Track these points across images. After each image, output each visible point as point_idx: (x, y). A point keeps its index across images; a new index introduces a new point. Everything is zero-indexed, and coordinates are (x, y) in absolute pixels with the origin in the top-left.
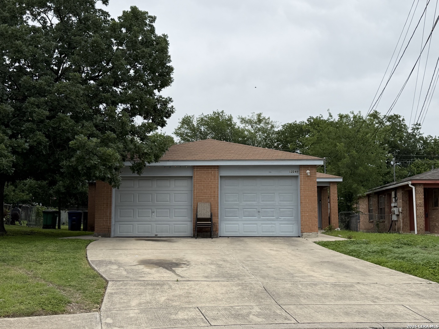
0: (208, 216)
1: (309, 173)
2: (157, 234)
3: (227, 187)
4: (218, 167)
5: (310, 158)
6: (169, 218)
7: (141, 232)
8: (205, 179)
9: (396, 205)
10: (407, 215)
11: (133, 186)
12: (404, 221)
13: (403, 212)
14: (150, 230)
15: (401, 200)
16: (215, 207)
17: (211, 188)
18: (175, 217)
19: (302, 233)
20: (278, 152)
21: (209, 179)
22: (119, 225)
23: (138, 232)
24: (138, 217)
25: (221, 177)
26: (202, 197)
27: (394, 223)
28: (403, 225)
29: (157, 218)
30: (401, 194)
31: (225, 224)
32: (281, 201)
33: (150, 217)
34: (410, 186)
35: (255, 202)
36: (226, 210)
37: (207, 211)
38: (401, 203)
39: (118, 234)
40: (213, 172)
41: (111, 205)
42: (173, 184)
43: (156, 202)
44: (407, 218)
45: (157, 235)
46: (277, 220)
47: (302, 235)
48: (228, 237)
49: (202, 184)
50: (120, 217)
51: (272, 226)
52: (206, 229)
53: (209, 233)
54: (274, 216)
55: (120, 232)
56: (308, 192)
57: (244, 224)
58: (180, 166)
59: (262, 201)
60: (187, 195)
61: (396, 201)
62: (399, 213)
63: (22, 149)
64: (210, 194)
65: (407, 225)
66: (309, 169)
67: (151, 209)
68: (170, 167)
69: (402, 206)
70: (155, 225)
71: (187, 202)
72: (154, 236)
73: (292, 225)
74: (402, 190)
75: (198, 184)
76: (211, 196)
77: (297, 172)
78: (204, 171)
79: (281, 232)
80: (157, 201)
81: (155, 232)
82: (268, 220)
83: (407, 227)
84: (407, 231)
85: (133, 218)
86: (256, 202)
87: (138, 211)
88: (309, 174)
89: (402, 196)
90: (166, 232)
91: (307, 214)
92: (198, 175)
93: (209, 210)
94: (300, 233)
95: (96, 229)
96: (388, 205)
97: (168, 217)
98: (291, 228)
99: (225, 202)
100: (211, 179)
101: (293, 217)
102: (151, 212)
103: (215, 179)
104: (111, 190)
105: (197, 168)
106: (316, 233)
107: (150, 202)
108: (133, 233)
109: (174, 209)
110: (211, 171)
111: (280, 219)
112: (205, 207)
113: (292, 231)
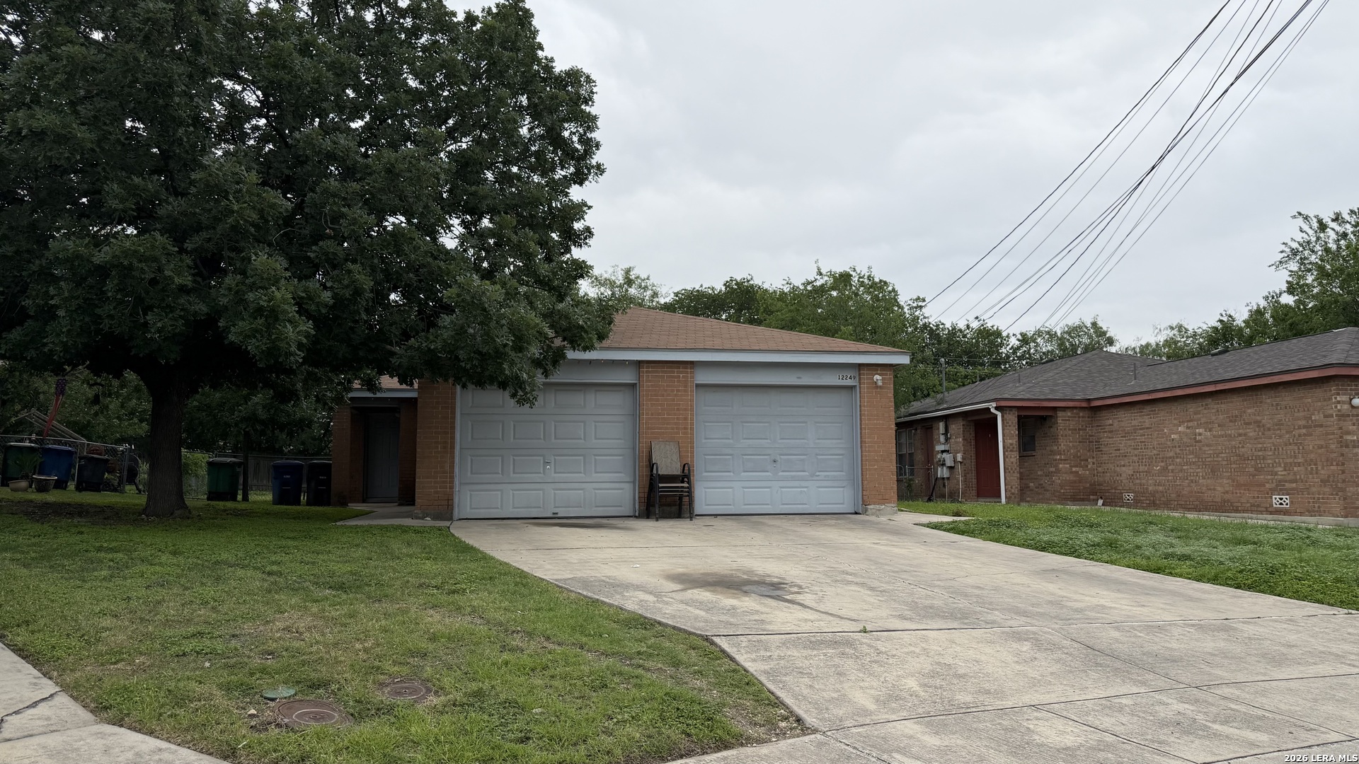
0: (675, 470)
1: (878, 381)
2: (556, 510)
3: (708, 408)
4: (692, 364)
6: (583, 475)
7: (521, 508)
8: (666, 391)
9: (947, 447)
10: (971, 467)
11: (501, 403)
12: (966, 479)
13: (965, 462)
14: (541, 502)
15: (961, 439)
16: (688, 452)
17: (678, 409)
18: (596, 472)
19: (866, 505)
21: (672, 391)
22: (469, 493)
23: (514, 508)
24: (514, 473)
25: (698, 386)
26: (660, 428)
27: (940, 483)
28: (965, 487)
29: (555, 475)
30: (962, 427)
31: (707, 488)
32: (819, 439)
33: (540, 473)
34: (993, 410)
35: (766, 441)
36: (707, 457)
37: (672, 460)
38: (961, 444)
39: (468, 512)
40: (681, 375)
41: (453, 447)
42: (592, 400)
43: (553, 440)
44: (971, 473)
45: (557, 513)
46: (811, 478)
47: (866, 510)
48: (716, 515)
49: (658, 400)
50: (472, 473)
51: (801, 491)
52: (669, 500)
53: (675, 509)
54: (805, 471)
55: (471, 508)
56: (878, 420)
57: (743, 488)
58: (613, 361)
59: (781, 439)
60: (622, 424)
61: (947, 440)
62: (955, 463)
63: (318, 304)
64: (676, 424)
65: (972, 487)
66: (879, 372)
67: (543, 456)
68: (590, 363)
69: (964, 450)
70: (553, 491)
71: (622, 441)
72: (550, 515)
73: (842, 489)
74: (964, 420)
75: (650, 400)
76: (677, 428)
77: (853, 379)
78: (663, 372)
79: (821, 504)
80: (556, 439)
81: (553, 506)
82: (793, 479)
83: (972, 490)
84: (971, 499)
85: (501, 475)
86: (769, 441)
87: (514, 460)
89: (963, 431)
90: (577, 507)
91: (876, 467)
92: (649, 381)
93: (675, 457)
94: (860, 505)
95: (418, 501)
96: (923, 449)
97: (581, 473)
98: (840, 496)
99: (704, 441)
100: (678, 391)
101: (844, 473)
102: (542, 462)
103: (685, 391)
104: (454, 413)
105: (648, 367)
106: (893, 505)
107: (540, 439)
108: (502, 508)
109: (595, 455)
110: (678, 372)
111: (818, 476)
112: (668, 452)
113: (842, 502)
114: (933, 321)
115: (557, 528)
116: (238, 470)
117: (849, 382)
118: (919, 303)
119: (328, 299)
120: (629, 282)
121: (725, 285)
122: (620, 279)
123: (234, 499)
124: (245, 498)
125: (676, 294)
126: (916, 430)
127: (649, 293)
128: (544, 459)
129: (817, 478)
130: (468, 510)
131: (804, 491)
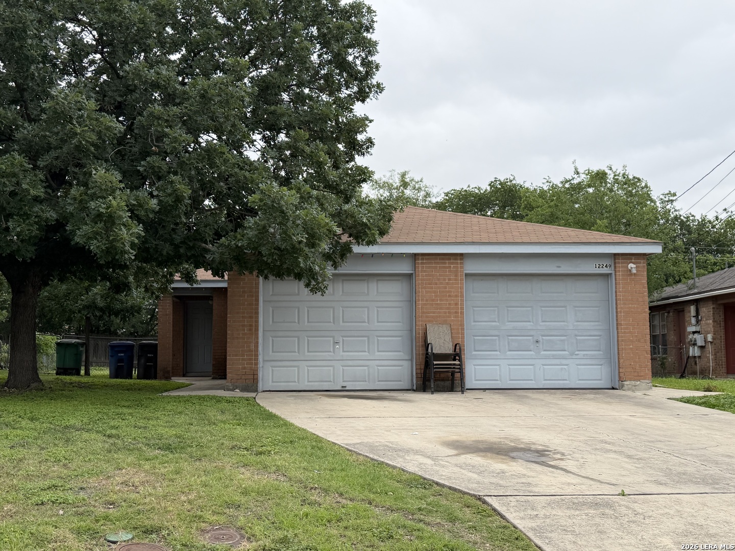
0: (448, 349)
1: (634, 269)
2: (344, 384)
3: (477, 295)
4: (461, 256)
6: (367, 353)
7: (314, 382)
8: (439, 279)
9: (698, 329)
10: (721, 347)
11: (297, 292)
12: (716, 357)
13: (715, 342)
14: (332, 377)
15: (711, 321)
16: (459, 333)
17: (450, 296)
18: (378, 351)
19: (622, 381)
20: (561, 229)
21: (445, 280)
22: (270, 368)
23: (308, 382)
24: (308, 352)
25: (467, 275)
26: (434, 313)
27: (691, 361)
28: (715, 365)
29: (344, 353)
30: (712, 310)
31: (474, 365)
32: (578, 321)
33: (330, 352)
35: (529, 323)
36: (475, 338)
37: (445, 340)
38: (711, 326)
39: (270, 385)
40: (452, 266)
41: (257, 330)
42: (374, 289)
43: (341, 324)
44: (721, 352)
45: (345, 387)
46: (571, 357)
47: (623, 386)
48: (485, 389)
49: (432, 288)
50: (273, 352)
51: (562, 369)
52: (442, 375)
53: (448, 383)
54: (565, 351)
55: (273, 382)
56: (632, 304)
57: (509, 365)
58: (392, 254)
59: (543, 322)
60: (400, 309)
61: (698, 322)
62: (705, 343)
63: (147, 211)
64: (448, 308)
65: (722, 365)
67: (333, 337)
68: (372, 256)
69: (714, 331)
70: (341, 368)
71: (401, 324)
72: (340, 388)
73: (600, 367)
74: (713, 304)
75: (425, 288)
76: (449, 313)
77: (608, 267)
78: (436, 263)
79: (580, 380)
80: (343, 322)
81: (341, 380)
82: (554, 357)
83: (722, 368)
84: (721, 375)
85: (297, 354)
86: (532, 323)
87: (308, 340)
89: (713, 314)
90: (363, 381)
91: (631, 347)
92: (425, 272)
93: (448, 338)
94: (617, 381)
95: (229, 375)
96: (675, 330)
97: (365, 352)
98: (597, 373)
99: (473, 324)
100: (449, 279)
101: (601, 353)
102: (332, 342)
103: (456, 280)
104: (257, 300)
105: (422, 259)
106: (648, 381)
107: (330, 322)
108: (298, 382)
109: (377, 336)
110: (449, 263)
111: (578, 354)
112: (441, 333)
113: (600, 378)
114: (683, 213)
115: (346, 399)
116: (81, 349)
117: (605, 270)
118: (671, 197)
119: (155, 206)
120: (405, 185)
121: (490, 185)
122: (397, 182)
123: (78, 374)
124: (87, 373)
125: (446, 194)
126: (669, 312)
128: (334, 340)
129: (577, 357)
130: (271, 383)
131: (565, 368)
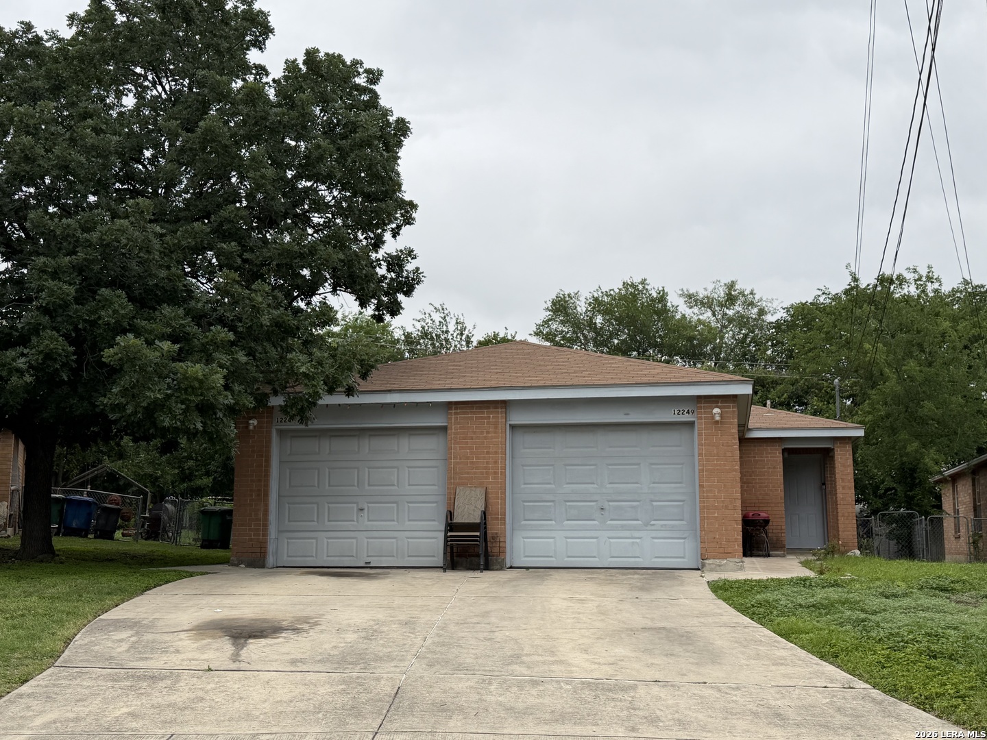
1: (717, 415)
2: (368, 560)
3: (528, 450)
4: (504, 404)
5: (721, 379)
6: (396, 523)
7: (334, 556)
8: (475, 433)
14: (355, 551)
16: (498, 498)
17: (488, 453)
18: (409, 520)
19: (703, 560)
21: (482, 433)
22: (286, 540)
23: (328, 556)
24: (329, 521)
25: (513, 427)
26: (468, 473)
29: (369, 523)
31: (523, 538)
32: (654, 483)
33: (354, 521)
35: (592, 485)
36: (526, 504)
37: (476, 507)
39: (285, 560)
40: (491, 416)
41: (267, 495)
42: (405, 445)
43: (367, 487)
45: (370, 563)
46: (645, 528)
47: (703, 565)
49: (467, 443)
50: (289, 521)
51: (633, 542)
52: (477, 549)
53: (482, 560)
54: (638, 520)
55: (289, 556)
56: (717, 460)
57: (566, 538)
58: (417, 403)
59: (610, 483)
60: (436, 469)
64: (486, 468)
66: (720, 404)
67: (357, 503)
68: (394, 407)
70: (366, 540)
71: (436, 487)
72: (362, 564)
73: (683, 540)
75: (459, 443)
76: (487, 473)
77: (691, 413)
78: (471, 413)
79: (656, 557)
80: (369, 485)
81: (365, 555)
82: (624, 528)
85: (316, 523)
86: (595, 486)
87: (329, 507)
88: (718, 418)
90: (390, 556)
91: (716, 515)
92: (459, 423)
93: (480, 504)
94: (699, 560)
95: (234, 548)
97: (394, 521)
98: (681, 549)
99: (523, 486)
100: (488, 433)
101: (684, 522)
102: (355, 509)
103: (495, 433)
104: (268, 461)
105: (456, 409)
106: (737, 560)
107: (354, 486)
108: (316, 557)
109: (408, 502)
110: (488, 413)
111: (654, 525)
112: (473, 498)
113: (682, 556)
117: (686, 418)
120: (732, 298)
125: (789, 310)
127: (756, 310)
128: (357, 506)
129: (653, 528)
130: (285, 558)
131: (637, 542)
